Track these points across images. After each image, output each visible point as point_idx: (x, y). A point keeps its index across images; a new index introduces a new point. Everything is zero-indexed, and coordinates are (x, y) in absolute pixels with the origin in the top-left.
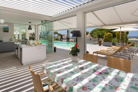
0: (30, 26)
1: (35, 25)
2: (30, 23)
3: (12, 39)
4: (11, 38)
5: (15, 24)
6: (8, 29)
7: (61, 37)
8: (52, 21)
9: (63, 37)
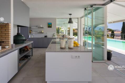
0: (70, 19)
1: (78, 18)
2: (70, 14)
3: (54, 35)
4: (53, 33)
5: (57, 18)
6: (51, 25)
7: (112, 33)
8: (103, 5)
9: (115, 32)
